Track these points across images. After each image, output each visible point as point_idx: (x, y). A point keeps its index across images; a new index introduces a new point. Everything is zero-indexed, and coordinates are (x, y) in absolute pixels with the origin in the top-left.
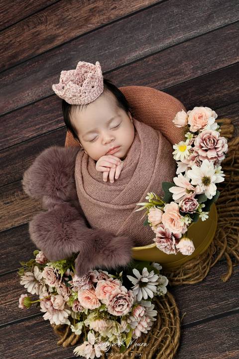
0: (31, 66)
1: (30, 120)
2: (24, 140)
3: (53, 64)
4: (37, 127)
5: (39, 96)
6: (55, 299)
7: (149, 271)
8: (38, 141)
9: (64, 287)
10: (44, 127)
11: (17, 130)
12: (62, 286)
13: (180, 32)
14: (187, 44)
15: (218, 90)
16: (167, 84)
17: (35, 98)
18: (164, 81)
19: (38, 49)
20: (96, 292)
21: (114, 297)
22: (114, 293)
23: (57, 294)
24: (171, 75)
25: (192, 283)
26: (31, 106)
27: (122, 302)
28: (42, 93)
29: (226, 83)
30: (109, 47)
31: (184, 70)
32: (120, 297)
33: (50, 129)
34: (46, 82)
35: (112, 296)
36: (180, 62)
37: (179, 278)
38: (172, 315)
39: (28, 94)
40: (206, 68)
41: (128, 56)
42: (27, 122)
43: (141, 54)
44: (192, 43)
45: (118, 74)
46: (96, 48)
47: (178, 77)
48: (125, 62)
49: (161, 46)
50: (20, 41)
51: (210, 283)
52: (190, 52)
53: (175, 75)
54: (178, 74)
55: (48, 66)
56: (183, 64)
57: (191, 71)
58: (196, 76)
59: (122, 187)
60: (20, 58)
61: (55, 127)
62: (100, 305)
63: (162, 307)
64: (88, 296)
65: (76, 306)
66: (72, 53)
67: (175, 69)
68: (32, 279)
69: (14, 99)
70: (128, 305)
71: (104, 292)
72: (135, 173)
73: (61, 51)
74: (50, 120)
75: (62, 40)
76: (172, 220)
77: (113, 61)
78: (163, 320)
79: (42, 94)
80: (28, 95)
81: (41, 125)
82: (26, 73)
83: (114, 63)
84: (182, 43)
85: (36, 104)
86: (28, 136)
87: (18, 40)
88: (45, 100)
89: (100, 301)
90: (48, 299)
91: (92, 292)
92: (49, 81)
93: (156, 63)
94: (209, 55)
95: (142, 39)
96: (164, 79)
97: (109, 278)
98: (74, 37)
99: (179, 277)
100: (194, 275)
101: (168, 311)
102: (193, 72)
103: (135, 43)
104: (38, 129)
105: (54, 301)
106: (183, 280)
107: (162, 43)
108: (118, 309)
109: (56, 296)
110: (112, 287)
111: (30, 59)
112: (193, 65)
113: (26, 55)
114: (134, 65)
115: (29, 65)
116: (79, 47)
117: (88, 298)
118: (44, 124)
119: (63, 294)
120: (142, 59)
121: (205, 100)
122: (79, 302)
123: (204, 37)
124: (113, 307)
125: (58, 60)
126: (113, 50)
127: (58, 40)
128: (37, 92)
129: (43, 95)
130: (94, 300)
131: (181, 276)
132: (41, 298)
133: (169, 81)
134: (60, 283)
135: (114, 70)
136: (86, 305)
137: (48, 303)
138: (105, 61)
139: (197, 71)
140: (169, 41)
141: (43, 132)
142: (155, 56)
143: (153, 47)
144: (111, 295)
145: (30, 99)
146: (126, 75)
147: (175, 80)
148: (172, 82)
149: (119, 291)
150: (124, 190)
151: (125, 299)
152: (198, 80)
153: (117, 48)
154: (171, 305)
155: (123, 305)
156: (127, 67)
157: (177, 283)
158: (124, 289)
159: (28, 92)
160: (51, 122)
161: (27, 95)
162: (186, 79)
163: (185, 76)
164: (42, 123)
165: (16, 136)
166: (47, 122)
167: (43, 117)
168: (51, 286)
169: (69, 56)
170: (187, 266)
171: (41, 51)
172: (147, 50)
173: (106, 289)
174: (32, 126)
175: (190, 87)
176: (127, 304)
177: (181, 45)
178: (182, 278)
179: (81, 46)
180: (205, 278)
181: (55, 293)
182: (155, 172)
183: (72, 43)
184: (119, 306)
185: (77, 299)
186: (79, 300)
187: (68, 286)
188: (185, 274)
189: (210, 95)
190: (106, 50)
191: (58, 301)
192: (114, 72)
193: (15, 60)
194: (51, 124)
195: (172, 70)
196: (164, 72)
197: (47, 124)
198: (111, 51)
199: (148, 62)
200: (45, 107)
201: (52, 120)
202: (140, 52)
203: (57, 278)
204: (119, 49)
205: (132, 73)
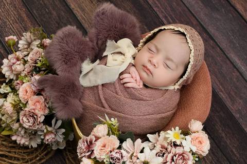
6: (20, 64)
7: (63, 134)
8: (146, 6)
9: (31, 69)
10: (158, 7)
12: (31, 67)
15: (228, 135)
16: (221, 93)
18: (223, 90)
20: (33, 97)
21: (33, 113)
22: (37, 112)
23: (24, 65)
24: (229, 94)
27: (31, 120)
29: (235, 139)
31: (236, 103)
32: (34, 118)
33: (158, 13)
35: (33, 111)
36: (241, 98)
40: (243, 119)
41: (234, 55)
43: (238, 65)
45: (217, 52)
47: (229, 100)
53: (230, 97)
54: (231, 100)
56: (240, 101)
57: (237, 109)
58: (234, 114)
61: (161, 16)
62: (25, 103)
65: (18, 83)
67: (234, 96)
68: (29, 41)
71: (35, 104)
74: (165, 10)
77: (226, 45)
81: (159, 5)
89: (27, 102)
90: (18, 59)
91: (32, 93)
93: (235, 80)
96: (225, 89)
97: (47, 103)
102: (236, 111)
104: (156, 4)
105: (18, 64)
108: (25, 119)
109: (22, 65)
110: (41, 108)
112: (242, 108)
114: (228, 62)
117: (27, 92)
118: (161, 7)
119: (26, 70)
120: (235, 67)
121: (217, 127)
122: (22, 85)
124: (25, 115)
126: (235, 42)
130: (26, 97)
132: (18, 53)
133: (224, 94)
134: (33, 65)
135: (220, 48)
136: (21, 92)
137: (15, 60)
139: (238, 113)
141: (154, 8)
142: (240, 76)
144: (34, 110)
146: (218, 59)
147: (226, 98)
148: (224, 96)
149: (39, 116)
151: (34, 122)
152: (231, 117)
155: (29, 122)
158: (42, 119)
160: (164, 12)
162: (230, 107)
163: (231, 105)
164: (161, 5)
166: (163, 8)
167: (166, 4)
168: (28, 58)
172: (243, 69)
173: (37, 104)
175: (224, 113)
176: (31, 125)
181: (25, 62)
184: (28, 119)
185: (24, 83)
187: (32, 71)
189: (223, 130)
191: (19, 67)
192: (218, 48)
194: (162, 12)
195: (233, 94)
196: (230, 88)
197: (162, 9)
198: (234, 40)
199: (234, 72)
200: (174, 3)
201: (166, 12)
202: (240, 64)
203: (35, 61)
204: (237, 47)
205: (221, 63)
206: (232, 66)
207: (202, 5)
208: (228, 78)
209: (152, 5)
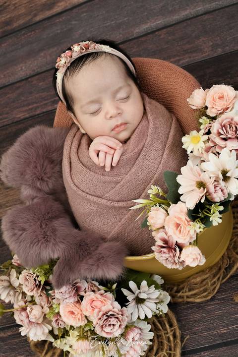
0: (26, 36)
1: (23, 98)
2: (15, 121)
3: (51, 35)
4: (30, 107)
5: (34, 70)
6: (32, 309)
7: (149, 285)
9: (44, 296)
10: (38, 107)
11: (7, 109)
12: (42, 294)
13: (199, 3)
14: (206, 17)
16: (182, 62)
17: (29, 73)
18: (178, 58)
19: (35, 15)
20: (82, 306)
21: (104, 315)
22: (104, 309)
23: (35, 304)
25: (198, 300)
26: (24, 82)
27: (113, 321)
28: (37, 67)
30: (116, 17)
31: (202, 47)
32: (111, 315)
33: (44, 110)
34: (42, 54)
35: (101, 314)
36: (197, 37)
37: (183, 294)
38: (171, 338)
39: (21, 67)
40: (227, 46)
41: (137, 28)
42: (20, 101)
43: (153, 27)
44: (212, 16)
46: (101, 17)
47: (194, 55)
48: (133, 36)
49: (176, 17)
50: (16, 3)
51: (219, 302)
52: (209, 26)
53: (191, 52)
54: (195, 51)
55: (45, 37)
56: (201, 40)
57: (210, 48)
58: (215, 55)
59: (120, 179)
60: (15, 25)
62: (86, 322)
63: (161, 328)
64: (72, 310)
65: (57, 320)
66: (74, 22)
67: (192, 45)
68: (6, 284)
69: (5, 73)
70: (120, 326)
71: (92, 307)
72: (137, 162)
73: (61, 20)
74: (45, 100)
75: (63, 7)
76: (178, 225)
77: (120, 34)
78: (161, 344)
79: (37, 69)
80: (22, 69)
81: (35, 105)
82: (20, 44)
83: (121, 35)
84: (201, 15)
85: (30, 79)
86: (20, 117)
87: (14, 3)
88: (40, 75)
89: (86, 317)
90: (24, 309)
91: (77, 305)
92: (45, 54)
93: (170, 38)
94: (232, 30)
95: (154, 9)
96: (178, 56)
97: (99, 290)
98: (77, 4)
99: (183, 292)
100: (201, 291)
101: (167, 333)
102: (212, 50)
103: (146, 14)
104: (31, 109)
105: (30, 312)
106: (188, 297)
107: (177, 14)
108: (108, 329)
109: (34, 307)
110: (102, 302)
111: (26, 28)
112: (212, 42)
113: (21, 22)
114: (143, 39)
115: (24, 34)
116: (83, 15)
117: (72, 313)
118: (38, 104)
119: (43, 304)
122: (60, 316)
123: (227, 9)
124: (102, 327)
125: (57, 30)
126: (121, 21)
127: (59, 6)
128: (31, 66)
129: (39, 70)
130: (79, 316)
131: (185, 292)
132: (16, 306)
133: (183, 59)
134: (39, 291)
136: (68, 320)
137: (23, 313)
138: (111, 33)
139: (217, 49)
140: (186, 13)
141: (37, 113)
142: (169, 29)
143: (167, 19)
144: (100, 311)
145: (23, 73)
146: (134, 50)
147: (190, 57)
148: (187, 60)
149: (111, 307)
150: (122, 183)
151: (117, 318)
152: (218, 59)
153: (126, 19)
154: (171, 325)
155: (114, 325)
156: (136, 40)
157: (180, 300)
158: (117, 305)
159: (21, 65)
160: (46, 102)
161: (20, 69)
162: (203, 57)
163: (202, 54)
164: (36, 103)
165: (6, 116)
166: (41, 102)
167: (37, 95)
168: (29, 294)
169: (70, 26)
170: (192, 281)
171: (38, 18)
172: (160, 22)
173: (95, 303)
174: (24, 106)
175: (208, 68)
176: (119, 324)
177: (200, 17)
178: (187, 294)
179: (85, 14)
180: (214, 296)
181: (33, 302)
182: (162, 162)
183: (74, 10)
184: (110, 325)
185: (59, 312)
186: (61, 314)
187: (48, 296)
188: (190, 290)
190: (112, 21)
191: (35, 312)
193: (9, 28)
194: (46, 104)
195: (188, 46)
196: (178, 48)
197: (42, 104)
198: (118, 22)
199: (160, 36)
200: (40, 84)
201: (47, 100)
202: (152, 25)
203: (36, 286)
204: (128, 20)
205: (141, 49)
206: (151, 35)
207: (56, 48)
208: (165, 47)
209: (31, 114)
